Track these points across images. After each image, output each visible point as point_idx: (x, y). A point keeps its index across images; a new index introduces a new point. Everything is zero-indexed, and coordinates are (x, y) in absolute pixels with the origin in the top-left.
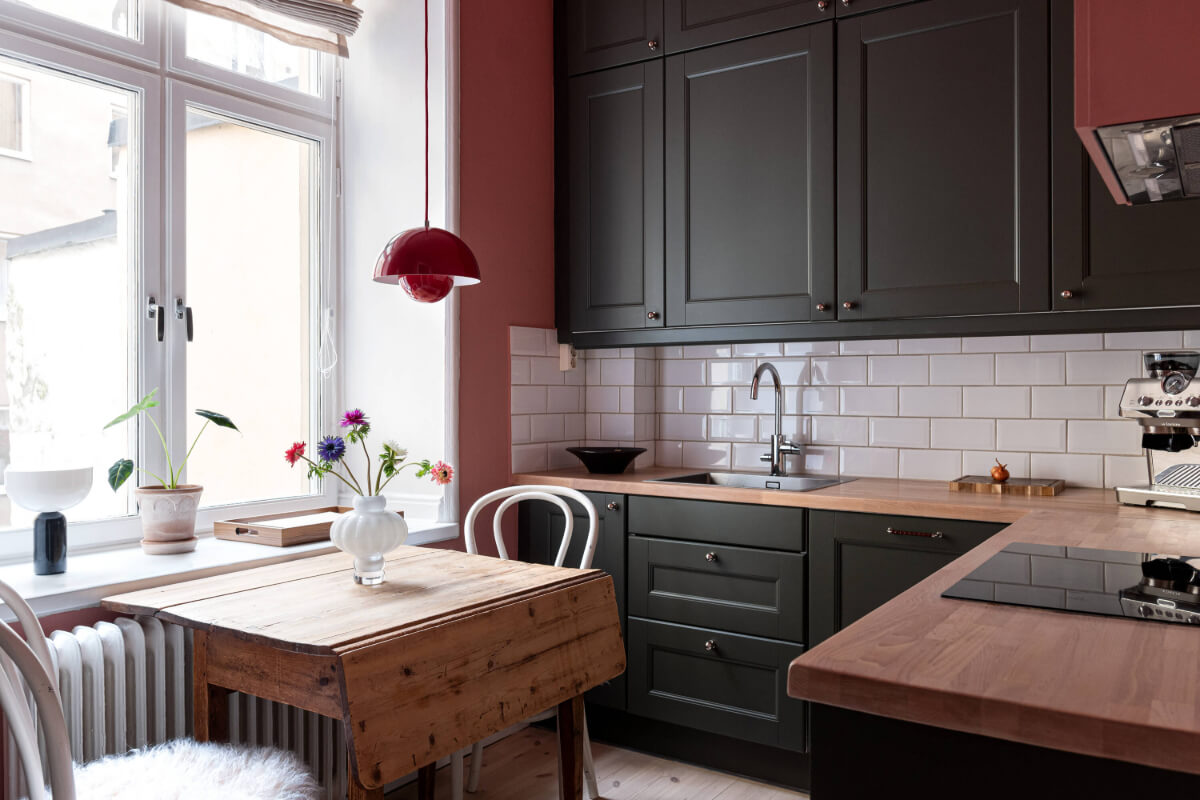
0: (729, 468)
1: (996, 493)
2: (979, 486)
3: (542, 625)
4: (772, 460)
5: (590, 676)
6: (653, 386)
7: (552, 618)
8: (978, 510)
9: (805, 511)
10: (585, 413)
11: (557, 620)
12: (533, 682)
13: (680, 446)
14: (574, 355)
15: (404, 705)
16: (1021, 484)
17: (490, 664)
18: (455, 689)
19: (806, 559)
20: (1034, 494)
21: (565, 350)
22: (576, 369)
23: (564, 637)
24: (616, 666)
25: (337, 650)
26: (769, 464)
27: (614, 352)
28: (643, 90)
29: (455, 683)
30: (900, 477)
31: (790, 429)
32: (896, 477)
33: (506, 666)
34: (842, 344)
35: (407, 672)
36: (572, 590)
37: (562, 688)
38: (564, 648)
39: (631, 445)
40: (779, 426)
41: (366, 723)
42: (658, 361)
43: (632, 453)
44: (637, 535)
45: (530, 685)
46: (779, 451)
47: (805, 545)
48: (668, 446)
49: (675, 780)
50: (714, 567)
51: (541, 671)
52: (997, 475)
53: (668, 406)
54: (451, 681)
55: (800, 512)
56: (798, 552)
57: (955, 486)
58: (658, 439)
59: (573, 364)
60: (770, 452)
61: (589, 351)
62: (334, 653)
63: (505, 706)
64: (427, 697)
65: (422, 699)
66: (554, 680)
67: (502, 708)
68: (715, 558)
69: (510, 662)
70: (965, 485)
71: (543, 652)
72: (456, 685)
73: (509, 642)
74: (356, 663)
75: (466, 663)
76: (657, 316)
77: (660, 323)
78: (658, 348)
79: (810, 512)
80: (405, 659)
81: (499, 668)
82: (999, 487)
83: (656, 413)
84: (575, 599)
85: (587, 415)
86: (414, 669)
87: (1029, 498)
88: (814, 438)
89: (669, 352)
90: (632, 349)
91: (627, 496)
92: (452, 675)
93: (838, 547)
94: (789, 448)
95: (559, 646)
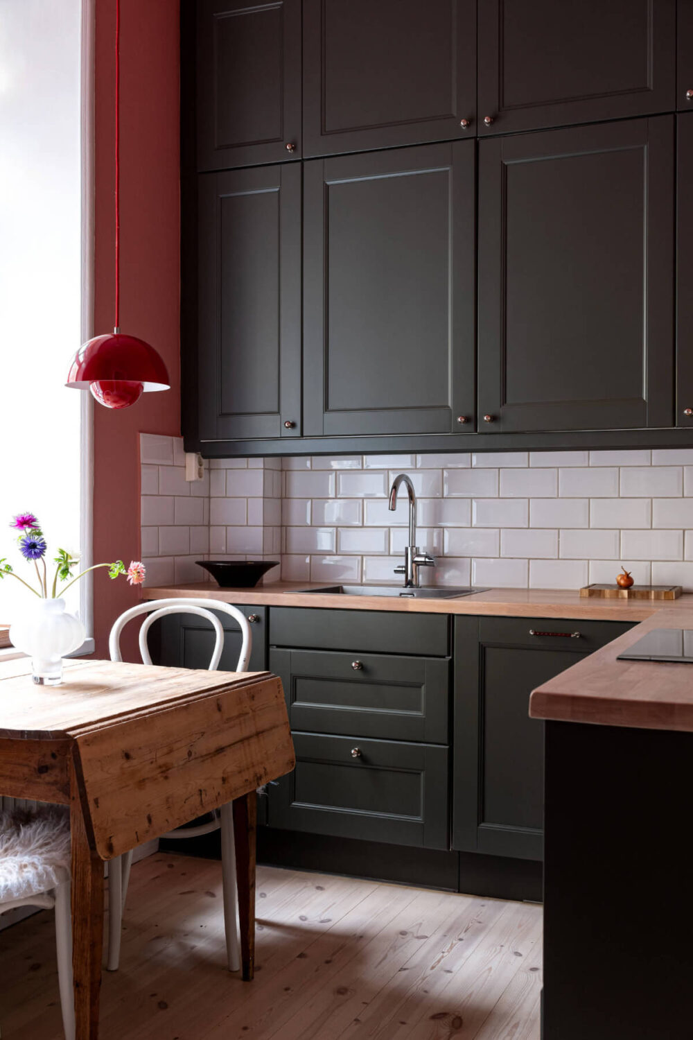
0: (359, 582)
1: (623, 598)
2: (607, 592)
3: (229, 720)
4: (406, 572)
5: (268, 770)
6: (280, 498)
7: (235, 713)
8: (612, 610)
9: (451, 617)
10: (209, 526)
11: (239, 716)
12: (223, 773)
13: (308, 560)
14: (201, 465)
15: (127, 786)
16: (644, 589)
17: (190, 754)
18: (165, 775)
19: (451, 662)
20: (657, 598)
21: (192, 460)
22: (202, 479)
23: (246, 733)
24: (288, 764)
25: (71, 733)
26: (403, 576)
27: (241, 462)
28: (279, 191)
29: (164, 769)
30: (530, 587)
31: (422, 542)
32: (526, 587)
33: (202, 757)
34: (475, 456)
35: (127, 756)
36: (250, 689)
37: (246, 780)
38: (246, 743)
39: (260, 559)
40: (413, 538)
41: (99, 801)
42: (284, 472)
43: (264, 567)
44: (278, 646)
45: (222, 775)
46: (413, 562)
47: (450, 650)
48: (295, 559)
49: (319, 888)
50: (360, 676)
51: (228, 763)
52: (622, 582)
53: (295, 518)
54: (160, 767)
55: (446, 618)
56: (444, 657)
57: (586, 593)
58: (284, 553)
59: (200, 475)
60: (404, 564)
61: (212, 460)
62: (69, 736)
63: (203, 793)
64: (144, 780)
65: (140, 782)
66: (240, 772)
67: (201, 794)
68: (362, 667)
69: (205, 753)
70: (594, 592)
71: (229, 746)
72: (165, 770)
73: (203, 734)
74: (88, 745)
75: (171, 751)
76: (293, 425)
77: (297, 432)
78: (284, 458)
79: (455, 617)
80: (123, 744)
81: (196, 758)
82: (625, 592)
83: (282, 526)
84: (253, 697)
85: (212, 528)
86: (132, 754)
87: (653, 601)
88: (446, 551)
89: (296, 461)
90: (261, 459)
91: (268, 607)
92: (161, 761)
93: (483, 650)
94: (422, 559)
95: (242, 741)
